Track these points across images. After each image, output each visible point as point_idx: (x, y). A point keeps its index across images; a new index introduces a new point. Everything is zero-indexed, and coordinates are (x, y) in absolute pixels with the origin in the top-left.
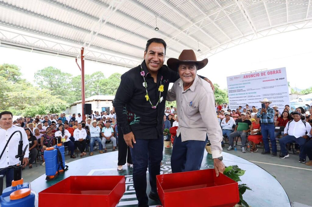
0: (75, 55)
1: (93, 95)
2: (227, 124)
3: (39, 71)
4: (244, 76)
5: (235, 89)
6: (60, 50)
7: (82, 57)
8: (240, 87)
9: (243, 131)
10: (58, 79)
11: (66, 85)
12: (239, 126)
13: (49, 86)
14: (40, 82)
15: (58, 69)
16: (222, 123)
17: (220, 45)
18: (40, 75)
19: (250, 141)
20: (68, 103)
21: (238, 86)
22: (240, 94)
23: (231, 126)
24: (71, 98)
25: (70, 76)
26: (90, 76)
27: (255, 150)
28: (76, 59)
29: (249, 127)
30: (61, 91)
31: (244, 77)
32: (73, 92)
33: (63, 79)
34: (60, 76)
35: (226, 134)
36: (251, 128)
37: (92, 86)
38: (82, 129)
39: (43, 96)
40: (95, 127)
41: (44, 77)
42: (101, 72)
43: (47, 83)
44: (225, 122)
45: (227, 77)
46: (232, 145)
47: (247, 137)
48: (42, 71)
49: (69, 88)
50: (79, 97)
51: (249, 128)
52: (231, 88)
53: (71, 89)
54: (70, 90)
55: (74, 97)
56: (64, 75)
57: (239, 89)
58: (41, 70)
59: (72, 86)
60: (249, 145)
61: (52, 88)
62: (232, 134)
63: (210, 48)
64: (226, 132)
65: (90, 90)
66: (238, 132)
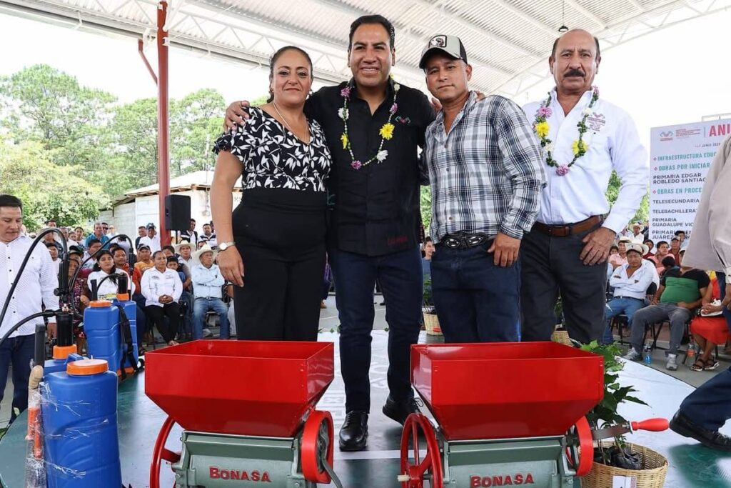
0: (136, 26)
1: (189, 170)
2: (632, 280)
3: (6, 80)
4: (713, 127)
5: (675, 172)
6: (89, 7)
7: (162, 35)
8: (693, 166)
9: (679, 304)
10: (67, 110)
11: (97, 132)
12: (667, 288)
13: (40, 133)
14: (9, 120)
15: (66, 74)
16: (615, 277)
17: (641, 10)
18: (9, 95)
19: (698, 335)
20: (107, 195)
21: (688, 162)
22: (690, 190)
23: (643, 286)
24: (114, 178)
25: (111, 102)
26: (176, 104)
27: (708, 365)
28: (141, 43)
29: (699, 292)
30: (79, 152)
31: (712, 132)
32: (119, 159)
33: (85, 111)
34: (74, 100)
35: (624, 313)
36: (708, 296)
37: (182, 139)
38: (167, 269)
39: (25, 165)
40: (209, 266)
41: (22, 103)
42: (214, 91)
43: (32, 122)
44: (624, 274)
45: (653, 130)
46: (640, 347)
47: (688, 322)
48: (15, 79)
49: (105, 143)
50: (140, 177)
51: (700, 297)
52: (663, 168)
53: (112, 148)
54: (108, 149)
55: (122, 177)
56: (89, 98)
57: (688, 171)
58: (10, 76)
59: (117, 136)
60: (693, 348)
61: (50, 142)
62: (644, 312)
63: (605, 20)
64: (623, 306)
65: (176, 156)
66: (663, 306)
